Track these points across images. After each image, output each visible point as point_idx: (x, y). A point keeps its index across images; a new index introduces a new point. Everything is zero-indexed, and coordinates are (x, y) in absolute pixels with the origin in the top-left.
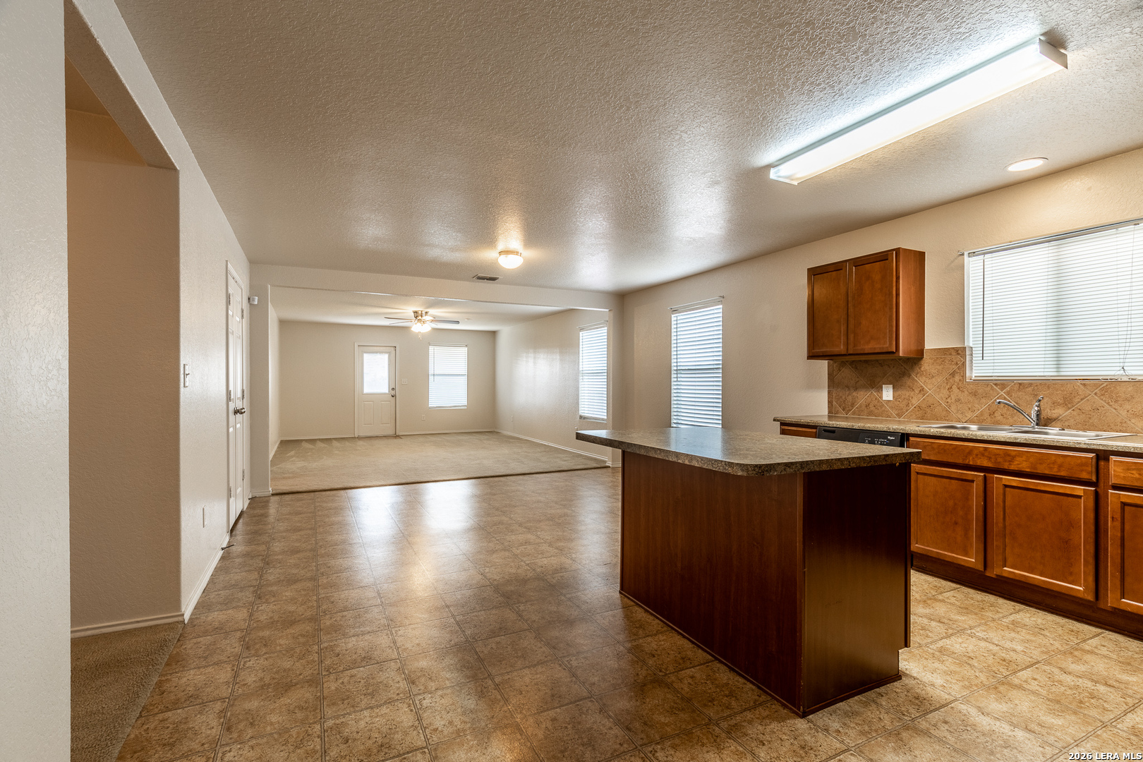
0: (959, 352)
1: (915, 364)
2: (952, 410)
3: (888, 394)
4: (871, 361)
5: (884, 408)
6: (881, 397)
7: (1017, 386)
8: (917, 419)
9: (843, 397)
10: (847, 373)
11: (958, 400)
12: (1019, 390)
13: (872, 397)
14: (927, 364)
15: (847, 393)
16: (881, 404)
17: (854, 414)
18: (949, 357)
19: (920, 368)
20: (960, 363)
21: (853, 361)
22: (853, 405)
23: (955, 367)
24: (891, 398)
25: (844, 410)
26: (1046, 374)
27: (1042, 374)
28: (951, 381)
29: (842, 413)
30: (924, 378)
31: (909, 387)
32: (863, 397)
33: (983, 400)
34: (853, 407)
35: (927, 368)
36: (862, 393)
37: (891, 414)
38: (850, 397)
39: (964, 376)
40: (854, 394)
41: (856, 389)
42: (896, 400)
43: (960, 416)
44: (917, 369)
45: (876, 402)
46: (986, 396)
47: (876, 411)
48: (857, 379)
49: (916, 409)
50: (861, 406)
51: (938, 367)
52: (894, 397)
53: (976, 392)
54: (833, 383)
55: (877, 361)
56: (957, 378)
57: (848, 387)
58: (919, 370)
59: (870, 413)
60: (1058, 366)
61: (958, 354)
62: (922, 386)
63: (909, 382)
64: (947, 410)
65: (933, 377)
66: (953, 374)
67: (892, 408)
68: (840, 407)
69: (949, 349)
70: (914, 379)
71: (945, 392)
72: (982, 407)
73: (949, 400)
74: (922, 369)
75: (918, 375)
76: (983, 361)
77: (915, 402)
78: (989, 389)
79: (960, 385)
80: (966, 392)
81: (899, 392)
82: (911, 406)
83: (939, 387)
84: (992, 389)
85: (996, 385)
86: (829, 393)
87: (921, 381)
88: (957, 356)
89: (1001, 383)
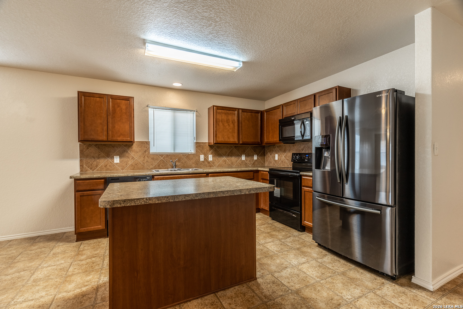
0: (148, 143)
1: (130, 147)
2: (145, 165)
3: (117, 160)
4: (108, 145)
5: (115, 167)
6: (113, 162)
7: (166, 156)
8: (131, 170)
9: (91, 163)
10: (93, 150)
11: (147, 161)
12: (167, 157)
13: (108, 161)
14: (135, 146)
15: (93, 160)
16: (113, 165)
17: (98, 170)
18: (144, 145)
19: (132, 149)
20: (148, 147)
21: (97, 144)
22: (97, 166)
23: (146, 149)
24: (118, 162)
25: (91, 169)
26: (171, 152)
27: (170, 152)
28: (145, 154)
29: (90, 171)
30: (134, 153)
31: (127, 157)
32: (102, 162)
33: (156, 161)
34: (97, 167)
35: (135, 149)
36: (102, 160)
37: (119, 169)
38: (95, 162)
39: (149, 152)
40: (98, 160)
41: (99, 158)
42: (121, 163)
43: (148, 167)
44: (130, 149)
45: (110, 164)
46: (157, 159)
47: (111, 168)
48: (100, 154)
49: (130, 166)
50: (102, 166)
51: (139, 148)
52: (120, 161)
53: (153, 158)
54: (83, 155)
55: (111, 145)
56: (147, 153)
57: (94, 157)
58: (131, 150)
59: (108, 169)
60: (174, 149)
61: (147, 144)
62: (133, 156)
63: (127, 155)
64: (143, 166)
65: (137, 152)
66: (145, 151)
67: (119, 166)
68: (89, 168)
69: (144, 142)
70: (129, 153)
71: (142, 158)
72: (156, 163)
73: (144, 161)
74: (133, 149)
75: (131, 152)
76: (154, 147)
77: (130, 163)
78: (158, 157)
79: (148, 155)
80: (150, 158)
81: (122, 159)
82: (128, 165)
83: (140, 157)
84: (159, 157)
85: (160, 155)
86: (81, 160)
87: (132, 154)
88: (146, 144)
89: (161, 155)
